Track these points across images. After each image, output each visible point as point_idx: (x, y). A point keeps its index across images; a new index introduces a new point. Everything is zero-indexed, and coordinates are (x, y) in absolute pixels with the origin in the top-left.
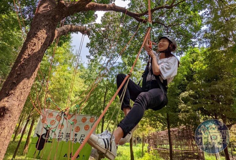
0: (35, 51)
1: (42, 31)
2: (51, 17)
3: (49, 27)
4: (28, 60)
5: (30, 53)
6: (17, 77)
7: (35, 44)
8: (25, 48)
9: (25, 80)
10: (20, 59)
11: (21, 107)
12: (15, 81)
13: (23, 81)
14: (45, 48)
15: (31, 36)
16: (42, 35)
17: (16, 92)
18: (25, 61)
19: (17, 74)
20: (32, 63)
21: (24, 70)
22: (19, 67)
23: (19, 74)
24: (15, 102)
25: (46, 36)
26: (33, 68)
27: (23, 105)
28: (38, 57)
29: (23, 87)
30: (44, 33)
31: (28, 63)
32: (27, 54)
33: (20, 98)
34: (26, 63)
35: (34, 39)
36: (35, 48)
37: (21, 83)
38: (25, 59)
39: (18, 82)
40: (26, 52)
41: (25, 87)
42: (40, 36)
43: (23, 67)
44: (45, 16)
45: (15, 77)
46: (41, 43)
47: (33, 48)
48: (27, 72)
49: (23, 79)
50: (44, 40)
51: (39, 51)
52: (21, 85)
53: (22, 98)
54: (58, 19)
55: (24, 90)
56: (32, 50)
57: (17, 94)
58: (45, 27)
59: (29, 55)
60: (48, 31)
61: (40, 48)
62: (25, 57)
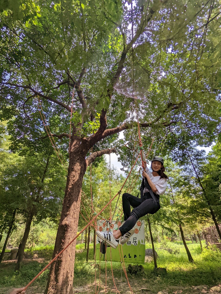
0: (75, 181)
1: (76, 165)
2: (80, 153)
3: (81, 160)
4: (72, 189)
5: (72, 183)
6: (69, 202)
7: (74, 176)
8: (68, 180)
9: (75, 203)
10: (67, 189)
11: (76, 223)
12: (68, 205)
13: (73, 204)
14: (82, 177)
15: (70, 170)
16: (77, 167)
17: (71, 212)
18: (71, 190)
19: (68, 200)
20: (76, 190)
21: (72, 196)
22: (68, 195)
23: (70, 200)
24: (72, 220)
25: (80, 167)
26: (77, 194)
27: (78, 221)
28: (79, 185)
29: (74, 208)
30: (78, 166)
31: (73, 191)
32: (71, 185)
33: (74, 216)
34: (72, 191)
35: (73, 172)
36: (75, 179)
37: (72, 206)
38: (70, 188)
39: (70, 205)
40: (70, 183)
41: (75, 208)
42: (76, 169)
43: (70, 195)
44: (75, 153)
45: (67, 202)
46: (78, 174)
47: (74, 179)
48: (74, 197)
49: (73, 203)
50: (80, 171)
51: (78, 180)
52: (72, 207)
53: (75, 216)
54: (85, 152)
55: (75, 210)
56: (73, 181)
57: (72, 214)
58: (78, 161)
59: (72, 185)
60: (81, 163)
61: (78, 177)
62: (70, 187)
